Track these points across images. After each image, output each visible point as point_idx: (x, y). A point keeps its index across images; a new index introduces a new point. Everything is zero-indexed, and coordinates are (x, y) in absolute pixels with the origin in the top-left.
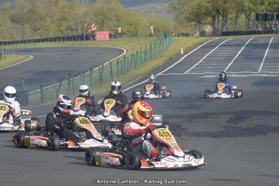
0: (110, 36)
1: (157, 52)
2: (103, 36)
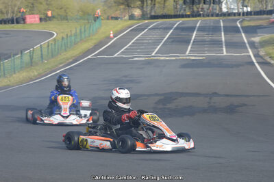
1: (87, 35)
2: (33, 20)
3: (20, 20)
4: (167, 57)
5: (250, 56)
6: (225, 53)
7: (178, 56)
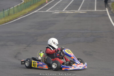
4: (69, 12)
7: (74, 11)
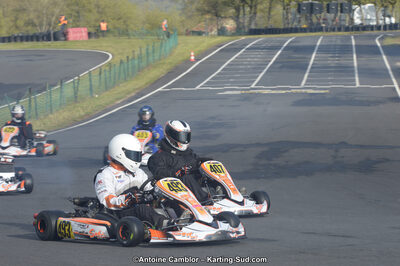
0: (89, 34)
1: (157, 57)
2: (78, 35)
3: (60, 35)
4: (273, 89)
5: (394, 89)
6: (358, 85)
7: (290, 89)
